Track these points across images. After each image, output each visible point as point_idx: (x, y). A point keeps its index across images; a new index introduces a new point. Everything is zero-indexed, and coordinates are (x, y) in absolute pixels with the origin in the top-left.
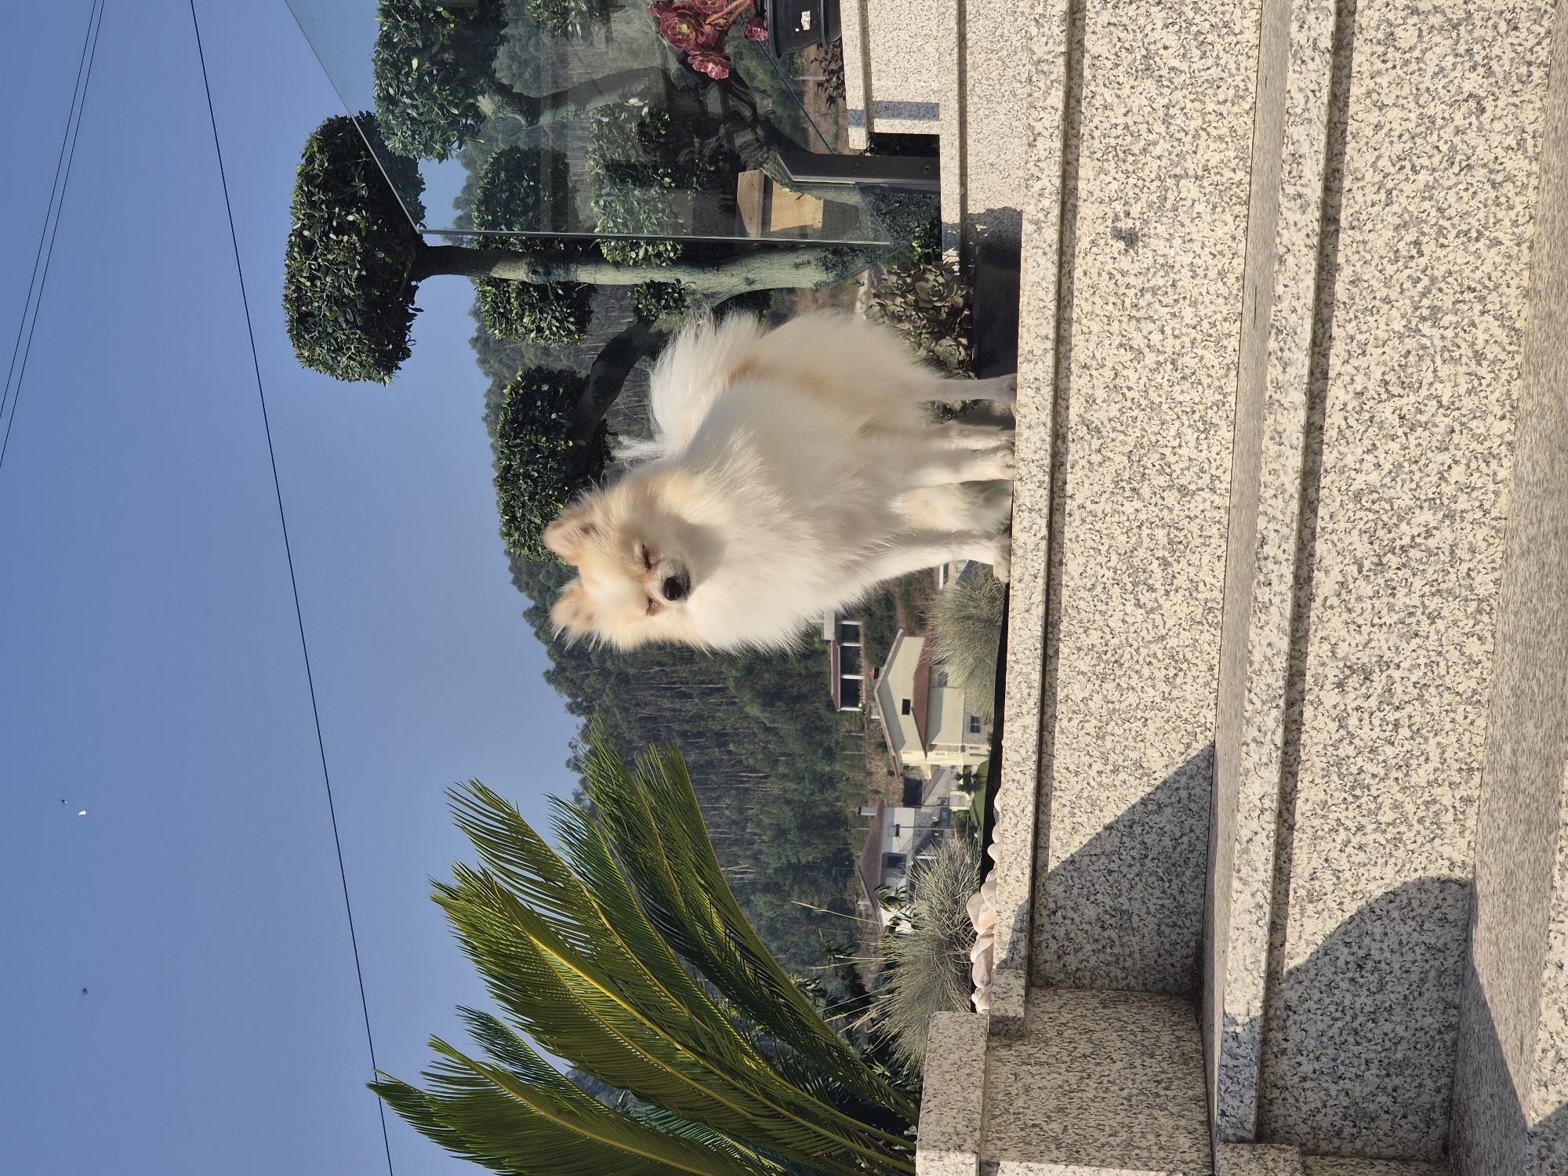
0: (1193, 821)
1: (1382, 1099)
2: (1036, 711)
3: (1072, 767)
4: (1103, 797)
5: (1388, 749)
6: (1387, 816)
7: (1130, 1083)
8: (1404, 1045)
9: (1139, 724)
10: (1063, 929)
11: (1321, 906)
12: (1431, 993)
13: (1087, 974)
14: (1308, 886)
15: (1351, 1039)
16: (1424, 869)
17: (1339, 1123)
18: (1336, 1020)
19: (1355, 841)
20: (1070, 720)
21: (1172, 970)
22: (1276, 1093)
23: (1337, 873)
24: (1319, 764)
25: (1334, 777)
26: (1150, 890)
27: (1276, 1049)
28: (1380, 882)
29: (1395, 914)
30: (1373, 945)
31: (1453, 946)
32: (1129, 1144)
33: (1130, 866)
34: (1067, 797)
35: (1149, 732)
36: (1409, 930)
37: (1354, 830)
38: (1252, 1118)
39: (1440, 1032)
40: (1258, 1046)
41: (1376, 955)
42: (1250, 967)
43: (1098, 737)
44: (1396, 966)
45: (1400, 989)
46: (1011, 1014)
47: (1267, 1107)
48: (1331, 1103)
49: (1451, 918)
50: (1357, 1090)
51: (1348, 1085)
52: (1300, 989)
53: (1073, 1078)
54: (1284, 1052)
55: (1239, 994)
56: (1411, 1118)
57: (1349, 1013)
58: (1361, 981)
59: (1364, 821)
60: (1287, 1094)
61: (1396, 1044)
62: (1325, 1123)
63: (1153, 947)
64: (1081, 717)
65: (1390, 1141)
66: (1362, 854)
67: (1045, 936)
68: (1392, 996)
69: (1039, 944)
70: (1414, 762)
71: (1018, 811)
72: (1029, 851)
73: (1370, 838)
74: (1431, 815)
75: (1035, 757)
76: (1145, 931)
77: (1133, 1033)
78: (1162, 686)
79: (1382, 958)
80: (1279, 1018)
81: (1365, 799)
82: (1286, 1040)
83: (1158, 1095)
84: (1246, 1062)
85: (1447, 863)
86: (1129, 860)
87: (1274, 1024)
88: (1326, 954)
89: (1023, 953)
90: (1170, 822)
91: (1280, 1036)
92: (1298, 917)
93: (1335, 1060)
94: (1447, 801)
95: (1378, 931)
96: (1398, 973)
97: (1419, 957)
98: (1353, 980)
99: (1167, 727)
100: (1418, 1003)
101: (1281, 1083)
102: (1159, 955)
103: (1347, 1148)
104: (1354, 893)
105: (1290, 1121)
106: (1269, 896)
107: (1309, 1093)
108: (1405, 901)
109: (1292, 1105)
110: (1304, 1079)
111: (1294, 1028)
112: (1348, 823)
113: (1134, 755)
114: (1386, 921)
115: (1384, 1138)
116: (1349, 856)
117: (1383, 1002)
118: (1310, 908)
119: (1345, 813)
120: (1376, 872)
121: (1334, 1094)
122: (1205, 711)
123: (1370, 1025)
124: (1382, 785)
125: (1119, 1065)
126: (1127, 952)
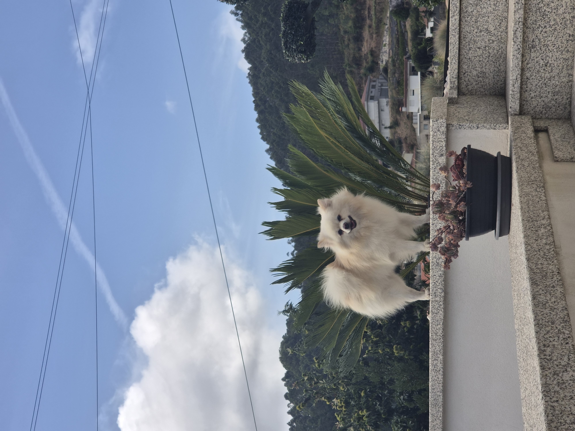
0: (502, 45)
1: (553, 102)
2: (458, 14)
3: (469, 31)
4: (477, 39)
5: (552, 4)
6: (552, 23)
7: (486, 110)
8: (558, 87)
9: (487, 18)
10: (467, 78)
11: (535, 49)
12: (565, 72)
13: (474, 91)
14: (532, 44)
15: (544, 86)
16: (562, 37)
17: (541, 110)
18: (540, 81)
19: (544, 30)
20: (468, 17)
21: (497, 89)
22: (525, 102)
23: (539, 40)
24: (534, 9)
25: (538, 13)
26: (491, 66)
27: (524, 90)
28: (551, 42)
29: (555, 50)
30: (550, 59)
31: (570, 58)
32: (486, 120)
33: (485, 59)
34: (467, 40)
35: (490, 20)
36: (559, 54)
37: (543, 27)
38: (518, 108)
39: (567, 83)
40: (519, 88)
41: (550, 62)
42: (517, 66)
43: (476, 22)
44: (556, 65)
45: (556, 71)
46: (454, 97)
47: (522, 107)
48: (539, 104)
49: (570, 50)
50: (546, 100)
51: (543, 99)
52: (530, 73)
53: (471, 110)
54: (526, 91)
55: (514, 74)
56: (560, 107)
57: (543, 79)
58: (546, 69)
59: (546, 25)
60: (528, 103)
61: (556, 87)
62: (538, 110)
63: (492, 82)
64: (471, 17)
65: (555, 114)
66: (546, 34)
67: (462, 80)
68: (555, 73)
69: (461, 83)
70: (559, 7)
71: (454, 43)
72: (457, 55)
73: (548, 29)
74: (564, 22)
75: (458, 28)
76: (490, 78)
77: (487, 102)
78: (493, 6)
79: (552, 63)
80: (525, 81)
81: (546, 18)
82: (527, 87)
83: (494, 112)
84: (516, 93)
85: (568, 35)
86: (485, 57)
87: (524, 83)
88: (537, 63)
89: (456, 84)
90: (496, 46)
91: (525, 86)
92: (529, 53)
93: (540, 92)
94: (568, 18)
95: (551, 55)
96: (556, 66)
97: (562, 62)
98: (544, 69)
99: (495, 18)
100: (561, 75)
101: (526, 100)
102: (494, 84)
103: (544, 116)
104: (544, 45)
105: (529, 110)
106: (521, 46)
107: (533, 102)
108: (557, 47)
109: (529, 106)
110: (532, 98)
111: (529, 84)
112: (542, 26)
113: (486, 27)
114: (553, 52)
115: (553, 113)
116: (542, 35)
117: (552, 75)
118: (533, 50)
119: (541, 23)
120: (550, 39)
121: (540, 102)
122: (505, 13)
123: (549, 82)
124: (550, 14)
125: (483, 107)
126: (485, 84)
